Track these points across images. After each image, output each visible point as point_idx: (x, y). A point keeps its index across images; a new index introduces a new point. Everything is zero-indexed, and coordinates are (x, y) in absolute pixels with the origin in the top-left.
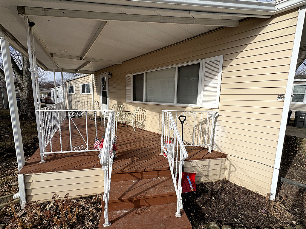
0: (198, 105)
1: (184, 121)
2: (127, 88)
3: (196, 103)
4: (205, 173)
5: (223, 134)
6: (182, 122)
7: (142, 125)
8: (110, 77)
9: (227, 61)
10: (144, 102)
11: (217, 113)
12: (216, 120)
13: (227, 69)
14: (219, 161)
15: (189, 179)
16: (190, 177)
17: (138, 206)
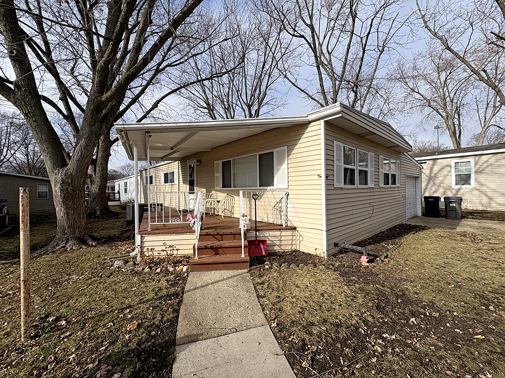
0: (275, 187)
1: (256, 199)
2: (216, 175)
3: (273, 185)
4: (278, 243)
5: (293, 210)
7: (231, 212)
8: (198, 164)
9: (290, 150)
10: (232, 188)
11: (287, 192)
12: (287, 199)
13: (291, 157)
14: (290, 233)
15: (262, 246)
16: (263, 245)
17: (217, 254)
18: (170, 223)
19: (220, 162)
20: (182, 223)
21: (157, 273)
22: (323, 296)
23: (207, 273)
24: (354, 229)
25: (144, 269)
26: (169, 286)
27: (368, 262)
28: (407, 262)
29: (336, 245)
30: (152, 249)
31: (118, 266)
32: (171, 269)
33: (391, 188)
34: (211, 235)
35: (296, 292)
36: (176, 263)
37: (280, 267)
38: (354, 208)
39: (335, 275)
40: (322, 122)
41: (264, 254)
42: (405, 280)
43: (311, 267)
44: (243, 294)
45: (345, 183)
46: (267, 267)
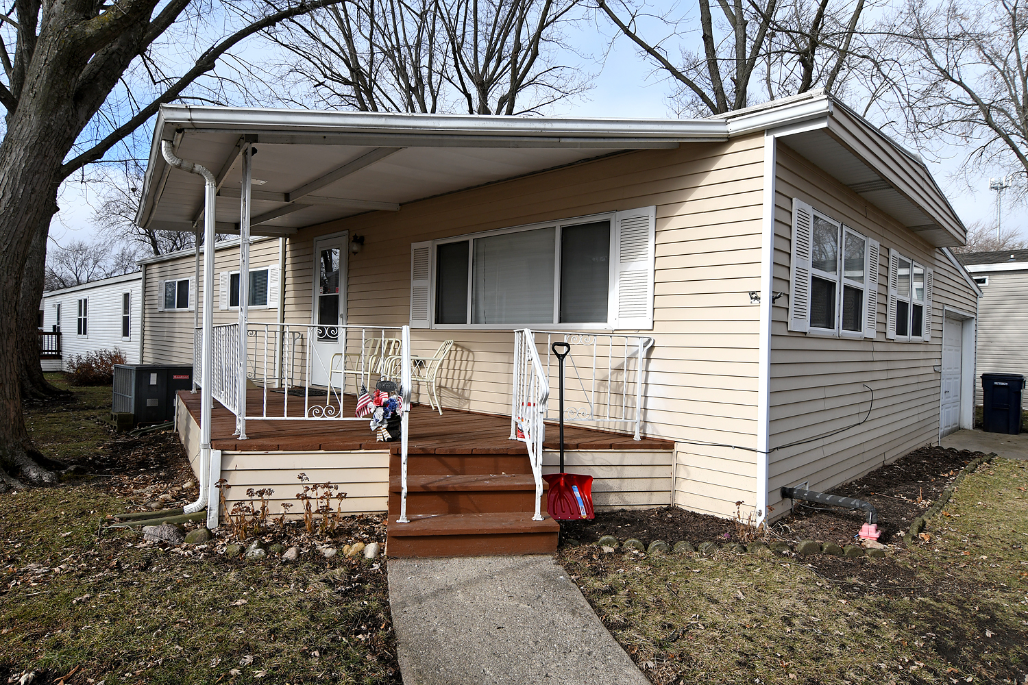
0: (610, 325)
2: (415, 284)
3: (603, 318)
6: (561, 358)
7: (462, 395)
8: (355, 248)
9: (663, 219)
10: (469, 326)
11: (650, 340)
12: (648, 359)
15: (577, 494)
16: (581, 490)
17: (454, 510)
18: (306, 418)
19: (431, 247)
20: (342, 418)
21: (288, 562)
22: (790, 624)
23: (440, 563)
24: (828, 451)
25: (243, 550)
26: (339, 597)
27: (879, 540)
28: (979, 542)
29: (786, 493)
30: (261, 493)
31: (157, 540)
32: (329, 552)
34: (434, 455)
35: (714, 613)
36: (338, 535)
37: (646, 549)
38: (830, 392)
39: (803, 573)
40: (768, 141)
41: (584, 515)
42: (987, 585)
43: (732, 550)
44: (563, 618)
45: (814, 322)
46: (607, 549)
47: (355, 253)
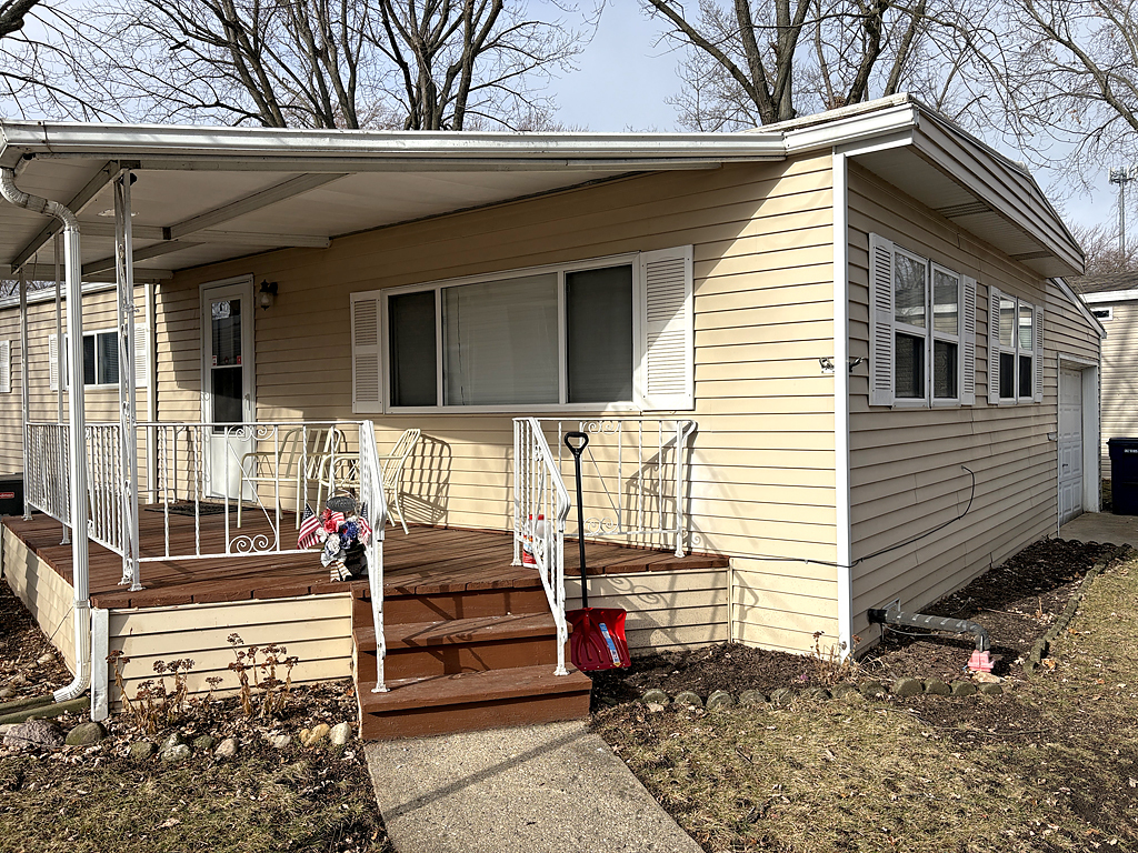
0: (637, 404)
2: (358, 351)
3: (630, 398)
4: (662, 618)
5: (714, 491)
6: (577, 452)
8: (265, 300)
9: (704, 262)
10: (440, 408)
11: (690, 424)
12: (691, 449)
13: (705, 288)
14: (704, 579)
15: (607, 634)
16: (611, 628)
17: (452, 669)
18: (228, 554)
19: (379, 299)
20: (278, 552)
21: (224, 759)
22: (896, 789)
23: (435, 744)
24: (922, 558)
25: (155, 749)
26: (306, 802)
27: (993, 672)
28: (1115, 666)
29: (875, 616)
30: (175, 666)
31: (24, 744)
32: (280, 741)
33: (1018, 407)
34: (415, 596)
35: (799, 784)
36: (290, 716)
37: (705, 703)
38: (922, 481)
39: (903, 721)
41: (617, 663)
42: (1127, 721)
43: (812, 697)
44: (608, 803)
45: (899, 392)
46: (654, 708)
47: (265, 307)
